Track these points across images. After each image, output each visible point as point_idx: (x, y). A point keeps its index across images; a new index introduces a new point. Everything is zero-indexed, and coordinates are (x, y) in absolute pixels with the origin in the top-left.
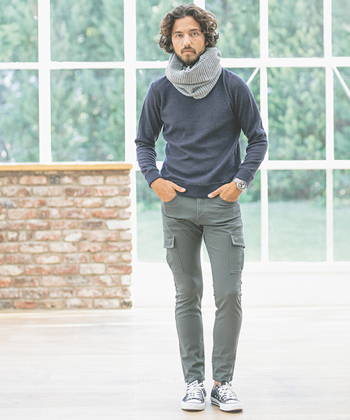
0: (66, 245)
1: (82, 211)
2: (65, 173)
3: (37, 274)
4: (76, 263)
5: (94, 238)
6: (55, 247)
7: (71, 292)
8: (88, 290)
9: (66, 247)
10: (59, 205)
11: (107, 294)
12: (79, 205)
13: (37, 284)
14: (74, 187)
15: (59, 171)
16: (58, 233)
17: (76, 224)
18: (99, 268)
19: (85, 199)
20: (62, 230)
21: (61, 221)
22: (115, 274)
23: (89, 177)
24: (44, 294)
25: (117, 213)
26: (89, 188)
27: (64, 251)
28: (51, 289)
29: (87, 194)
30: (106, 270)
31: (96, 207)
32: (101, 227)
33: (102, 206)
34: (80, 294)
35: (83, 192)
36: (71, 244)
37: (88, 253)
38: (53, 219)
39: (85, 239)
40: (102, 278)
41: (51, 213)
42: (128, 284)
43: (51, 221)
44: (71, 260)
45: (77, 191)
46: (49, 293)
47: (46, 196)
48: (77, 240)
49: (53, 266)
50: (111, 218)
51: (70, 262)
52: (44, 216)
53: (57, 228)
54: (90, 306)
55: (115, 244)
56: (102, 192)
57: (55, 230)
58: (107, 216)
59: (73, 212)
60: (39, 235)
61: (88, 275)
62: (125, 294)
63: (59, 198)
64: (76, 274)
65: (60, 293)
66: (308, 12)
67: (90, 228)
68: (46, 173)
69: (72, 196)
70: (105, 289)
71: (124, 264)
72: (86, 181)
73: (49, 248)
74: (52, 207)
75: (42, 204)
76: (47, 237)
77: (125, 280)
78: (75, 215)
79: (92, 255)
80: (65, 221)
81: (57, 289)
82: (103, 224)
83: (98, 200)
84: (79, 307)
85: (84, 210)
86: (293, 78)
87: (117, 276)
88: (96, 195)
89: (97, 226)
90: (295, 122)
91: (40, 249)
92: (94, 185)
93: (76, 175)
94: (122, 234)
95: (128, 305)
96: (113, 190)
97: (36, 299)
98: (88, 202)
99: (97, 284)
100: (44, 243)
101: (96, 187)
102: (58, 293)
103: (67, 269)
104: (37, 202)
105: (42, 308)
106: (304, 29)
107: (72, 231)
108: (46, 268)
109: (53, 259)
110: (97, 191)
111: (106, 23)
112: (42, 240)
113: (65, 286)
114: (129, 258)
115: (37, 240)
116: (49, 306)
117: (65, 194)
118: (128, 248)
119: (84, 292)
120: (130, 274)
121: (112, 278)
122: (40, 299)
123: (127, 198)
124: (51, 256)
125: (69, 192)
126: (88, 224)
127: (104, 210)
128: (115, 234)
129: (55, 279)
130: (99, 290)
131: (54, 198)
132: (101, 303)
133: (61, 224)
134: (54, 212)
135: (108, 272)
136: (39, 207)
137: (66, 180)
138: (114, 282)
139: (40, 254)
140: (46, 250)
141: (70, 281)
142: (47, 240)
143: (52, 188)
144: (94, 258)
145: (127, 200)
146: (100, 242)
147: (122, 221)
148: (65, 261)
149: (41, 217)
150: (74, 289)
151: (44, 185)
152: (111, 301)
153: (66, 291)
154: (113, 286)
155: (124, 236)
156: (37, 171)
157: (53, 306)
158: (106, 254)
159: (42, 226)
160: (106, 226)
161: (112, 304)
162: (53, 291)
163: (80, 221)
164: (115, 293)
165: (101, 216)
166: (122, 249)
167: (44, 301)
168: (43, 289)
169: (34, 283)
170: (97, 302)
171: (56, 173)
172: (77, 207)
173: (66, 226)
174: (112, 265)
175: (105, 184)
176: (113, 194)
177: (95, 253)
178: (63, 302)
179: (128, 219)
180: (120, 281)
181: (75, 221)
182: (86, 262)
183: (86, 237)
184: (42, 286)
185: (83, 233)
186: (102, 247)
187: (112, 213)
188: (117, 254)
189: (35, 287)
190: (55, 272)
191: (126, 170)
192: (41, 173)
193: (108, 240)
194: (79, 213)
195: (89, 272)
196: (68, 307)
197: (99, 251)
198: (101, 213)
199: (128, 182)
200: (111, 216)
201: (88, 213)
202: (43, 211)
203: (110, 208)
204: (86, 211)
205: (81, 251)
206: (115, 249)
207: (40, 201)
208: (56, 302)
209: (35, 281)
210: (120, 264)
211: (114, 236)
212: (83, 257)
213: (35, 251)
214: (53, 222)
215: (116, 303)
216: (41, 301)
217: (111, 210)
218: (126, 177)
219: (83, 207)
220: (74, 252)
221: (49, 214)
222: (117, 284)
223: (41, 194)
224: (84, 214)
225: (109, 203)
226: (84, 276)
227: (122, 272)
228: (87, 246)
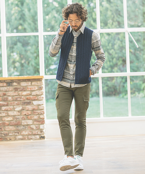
0: (15, 112)
1: (22, 97)
2: (14, 81)
3: (3, 125)
4: (20, 120)
5: (27, 109)
6: (11, 113)
7: (18, 133)
8: (25, 132)
9: (15, 113)
10: (12, 95)
11: (34, 133)
12: (20, 95)
13: (3, 130)
14: (18, 87)
15: (11, 80)
16: (12, 107)
17: (19, 103)
18: (30, 122)
19: (23, 92)
20: (14, 106)
21: (13, 102)
22: (37, 124)
23: (25, 82)
24: (6, 134)
25: (37, 98)
26: (25, 87)
27: (14, 115)
28: (9, 132)
29: (24, 90)
30: (33, 123)
31: (28, 95)
32: (31, 104)
33: (30, 95)
34: (22, 133)
35: (22, 89)
36: (17, 112)
37: (25, 116)
38: (9, 101)
39: (23, 110)
40: (31, 126)
41: (9, 99)
42: (43, 128)
43: (8, 102)
44: (18, 119)
45: (20, 88)
46: (8, 134)
47: (6, 91)
48: (20, 110)
49: (10, 122)
50: (35, 100)
51: (17, 120)
52: (5, 100)
53: (11, 105)
54: (27, 139)
55: (37, 111)
56: (30, 89)
57: (11, 106)
58: (33, 99)
59: (18, 98)
60: (3, 108)
61: (25, 125)
62: (42, 133)
63: (12, 92)
64: (20, 125)
65: (13, 133)
66: (112, 16)
67: (25, 105)
68: (6, 81)
69: (18, 91)
70: (33, 131)
71: (41, 120)
72: (23, 84)
73: (8, 114)
74: (9, 96)
75: (5, 95)
76: (7, 109)
77: (41, 127)
78: (19, 99)
79: (27, 116)
80: (15, 102)
81: (12, 132)
82: (31, 103)
83: (29, 92)
84: (22, 139)
85: (23, 97)
86: (107, 44)
87: (38, 125)
88: (28, 90)
89: (29, 103)
90: (108, 63)
91: (4, 115)
92: (27, 86)
93: (19, 82)
94: (39, 107)
95: (43, 138)
96: (35, 88)
97: (3, 136)
98: (24, 93)
99: (29, 129)
100: (5, 112)
101: (28, 87)
102: (12, 134)
103: (16, 123)
104: (3, 94)
105: (6, 140)
106: (111, 23)
107: (18, 106)
108: (7, 122)
109: (10, 119)
110: (28, 88)
111: (27, 23)
112: (5, 110)
113: (16, 130)
114: (43, 117)
115: (3, 111)
116: (9, 139)
117: (14, 90)
118: (42, 113)
119: (24, 133)
120: (44, 124)
121: (36, 126)
122: (4, 136)
123: (41, 91)
124: (9, 117)
125: (16, 89)
126: (25, 103)
127: (31, 97)
128: (37, 107)
129: (11, 127)
130: (30, 132)
131: (9, 92)
132: (31, 137)
133: (13, 103)
134: (10, 98)
135: (34, 124)
136: (3, 96)
137: (15, 84)
138: (36, 128)
139: (4, 116)
140: (7, 115)
141: (17, 128)
142: (7, 110)
143: (8, 87)
144: (28, 117)
145: (41, 92)
146: (30, 110)
147: (39, 101)
148: (15, 119)
149: (4, 100)
150: (19, 131)
151: (5, 86)
152: (36, 136)
153: (16, 133)
154: (36, 130)
155: (40, 107)
156: (2, 80)
157: (10, 139)
158: (33, 116)
159: (5, 104)
160: (33, 103)
161: (36, 137)
162: (10, 133)
163: (21, 102)
164: (37, 132)
165: (30, 100)
166: (40, 113)
167: (6, 137)
168: (6, 132)
169: (2, 130)
170: (30, 137)
171: (10, 81)
172: (20, 96)
173: (15, 104)
174: (35, 120)
175: (31, 85)
176: (35, 90)
177: (28, 115)
178: (15, 137)
179: (42, 100)
180: (39, 127)
181: (19, 102)
182: (24, 120)
183: (24, 108)
184: (6, 131)
185: (22, 107)
186: (31, 113)
187: (35, 98)
188: (38, 116)
189: (2, 131)
190: (11, 124)
191: (41, 79)
192: (4, 81)
193: (34, 110)
194: (21, 98)
195: (26, 124)
196: (17, 139)
197: (30, 115)
198: (30, 98)
199: (42, 84)
200: (34, 99)
201: (25, 98)
202: (5, 98)
203: (34, 95)
204: (24, 97)
205: (22, 115)
206: (37, 114)
207: (4, 93)
208: (11, 137)
209: (2, 128)
210: (39, 120)
211: (36, 108)
212: (23, 117)
213: (2, 115)
214: (10, 103)
215: (38, 137)
216: (5, 137)
217: (35, 96)
218: (41, 82)
219: (22, 96)
220: (19, 115)
221: (8, 99)
222: (38, 128)
223: (4, 91)
224: (23, 99)
225: (34, 93)
226: (24, 126)
227: (40, 123)
228: (25, 112)
